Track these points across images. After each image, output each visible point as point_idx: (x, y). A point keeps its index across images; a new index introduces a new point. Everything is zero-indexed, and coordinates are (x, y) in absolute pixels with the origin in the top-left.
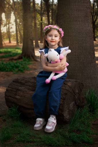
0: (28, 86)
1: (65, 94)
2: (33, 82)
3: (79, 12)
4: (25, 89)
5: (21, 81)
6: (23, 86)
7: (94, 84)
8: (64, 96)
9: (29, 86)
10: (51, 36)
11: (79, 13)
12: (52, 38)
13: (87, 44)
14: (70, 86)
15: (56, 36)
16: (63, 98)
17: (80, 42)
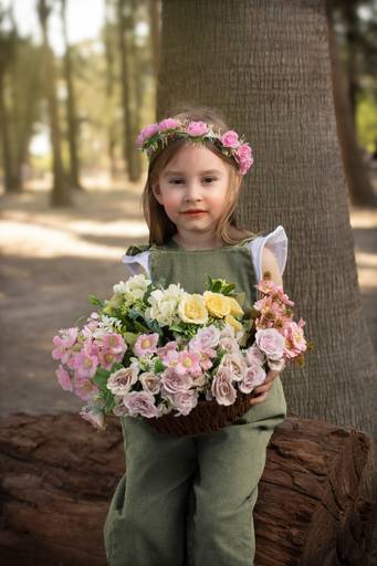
0: (58, 466)
1: (299, 518)
2: (86, 445)
3: (285, 54)
4: (42, 487)
5: (13, 435)
6: (29, 471)
7: (368, 416)
8: (294, 532)
9: (67, 469)
10: (180, 181)
11: (284, 60)
12: (187, 194)
13: (328, 216)
14: (318, 469)
15: (210, 176)
16: (286, 543)
17: (294, 206)
